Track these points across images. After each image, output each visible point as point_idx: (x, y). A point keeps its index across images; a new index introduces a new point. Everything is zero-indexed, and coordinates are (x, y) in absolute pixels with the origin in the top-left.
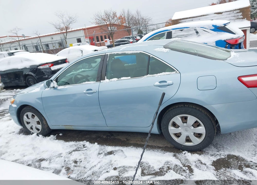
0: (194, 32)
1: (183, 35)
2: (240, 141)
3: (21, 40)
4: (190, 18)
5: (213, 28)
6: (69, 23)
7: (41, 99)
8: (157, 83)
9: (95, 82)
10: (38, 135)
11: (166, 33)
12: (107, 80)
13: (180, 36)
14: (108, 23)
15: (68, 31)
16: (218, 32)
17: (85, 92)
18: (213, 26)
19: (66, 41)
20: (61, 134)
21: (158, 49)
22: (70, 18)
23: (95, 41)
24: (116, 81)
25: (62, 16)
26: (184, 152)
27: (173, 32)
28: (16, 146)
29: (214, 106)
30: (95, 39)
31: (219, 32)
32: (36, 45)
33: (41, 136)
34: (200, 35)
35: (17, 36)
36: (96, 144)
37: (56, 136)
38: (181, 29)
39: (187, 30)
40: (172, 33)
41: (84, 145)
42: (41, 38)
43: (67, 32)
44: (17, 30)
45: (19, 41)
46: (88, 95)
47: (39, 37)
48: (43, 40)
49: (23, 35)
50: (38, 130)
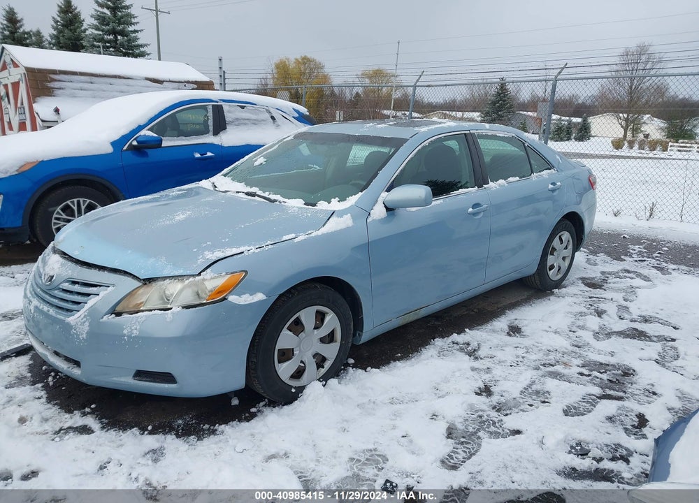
0: (268, 116)
5: (297, 115)
7: (368, 246)
8: (550, 186)
17: (471, 210)
27: (225, 107)
38: (241, 105)
39: (253, 110)
40: (224, 110)
46: (475, 217)
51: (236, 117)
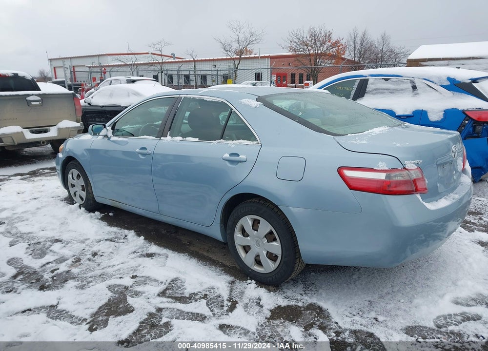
0: (410, 85)
1: (387, 89)
2: (355, 289)
3: (165, 63)
4: (443, 59)
5: (448, 83)
6: (247, 44)
7: (90, 151)
8: (227, 156)
9: (154, 138)
10: (80, 207)
11: (359, 81)
12: (169, 138)
13: (382, 89)
14: (312, 52)
15: (242, 56)
16: (455, 93)
17: (137, 150)
18: (449, 79)
19: (236, 73)
20: (111, 214)
21: (245, 101)
22: (252, 34)
23: (286, 82)
24: (178, 141)
25: (239, 30)
26: (249, 281)
27: (371, 80)
28: (45, 215)
29: (294, 210)
30: (289, 79)
31: (458, 93)
32: (187, 73)
33: (83, 209)
34: (418, 94)
35: (161, 55)
36: (142, 237)
37: (104, 214)
38: (387, 78)
39: (396, 81)
40: (369, 83)
41: (126, 236)
42: (196, 63)
43: (240, 59)
44: (163, 45)
45: (162, 63)
46: (141, 157)
47: (194, 61)
48: (199, 66)
49: (172, 54)
50: (82, 199)
51: (377, 87)
